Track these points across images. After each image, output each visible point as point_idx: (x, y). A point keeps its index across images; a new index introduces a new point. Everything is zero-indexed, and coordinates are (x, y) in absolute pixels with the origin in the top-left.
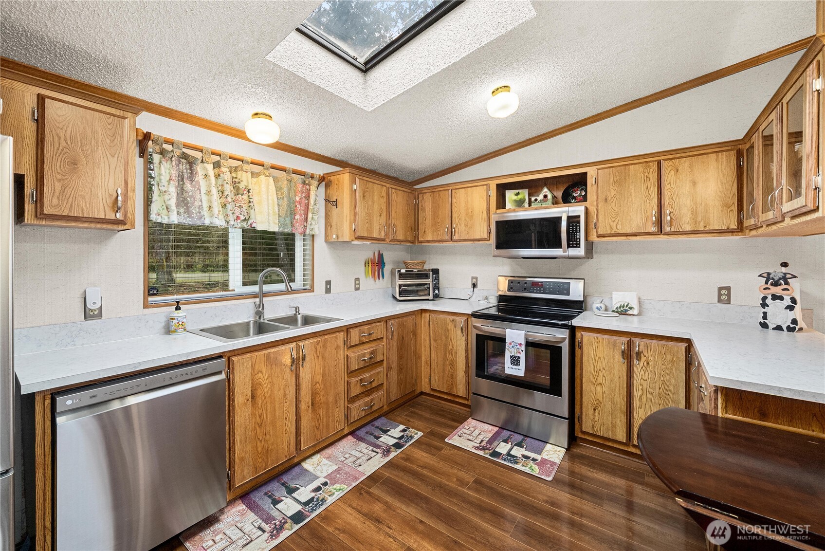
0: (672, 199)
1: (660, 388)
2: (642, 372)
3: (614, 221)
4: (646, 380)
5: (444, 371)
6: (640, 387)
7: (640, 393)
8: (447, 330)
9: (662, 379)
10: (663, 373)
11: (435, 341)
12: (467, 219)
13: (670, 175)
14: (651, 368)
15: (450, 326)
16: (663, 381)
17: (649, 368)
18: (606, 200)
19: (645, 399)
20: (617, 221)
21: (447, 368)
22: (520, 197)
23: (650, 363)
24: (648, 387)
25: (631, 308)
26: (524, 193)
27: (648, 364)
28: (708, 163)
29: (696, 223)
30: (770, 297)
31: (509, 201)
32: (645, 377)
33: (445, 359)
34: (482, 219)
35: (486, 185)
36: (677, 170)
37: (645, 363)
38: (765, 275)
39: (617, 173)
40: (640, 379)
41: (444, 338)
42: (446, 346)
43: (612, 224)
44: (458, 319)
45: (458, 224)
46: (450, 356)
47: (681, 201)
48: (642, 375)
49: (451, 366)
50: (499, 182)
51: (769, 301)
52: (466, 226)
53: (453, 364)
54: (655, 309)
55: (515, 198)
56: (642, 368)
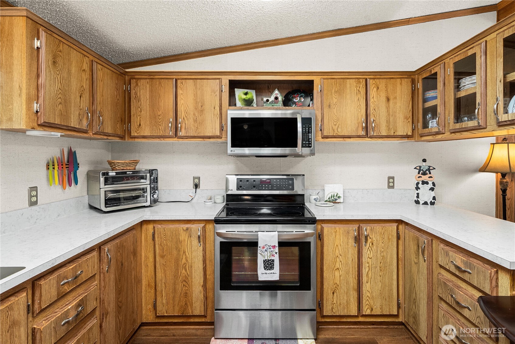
0: (375, 110)
1: (381, 263)
2: (369, 252)
3: (335, 125)
4: (372, 258)
5: (175, 290)
6: (367, 265)
7: (367, 270)
8: (178, 242)
9: (382, 255)
10: (383, 250)
11: (162, 257)
12: (197, 114)
13: (373, 91)
14: (374, 247)
15: (183, 236)
16: (383, 256)
17: (374, 248)
18: (329, 106)
19: (370, 274)
20: (338, 124)
21: (179, 287)
22: (248, 96)
23: (374, 243)
24: (373, 264)
25: (339, 197)
26: (252, 94)
27: (373, 244)
28: (396, 85)
29: (389, 130)
30: (421, 183)
31: (239, 100)
32: (370, 256)
33: (176, 276)
34: (214, 115)
35: (219, 79)
36: (378, 88)
37: (371, 244)
38: (418, 168)
39: (338, 84)
40: (367, 257)
41: (175, 252)
42: (177, 261)
43: (334, 127)
44: (193, 226)
45: (185, 118)
46: (184, 271)
47: (380, 112)
48: (368, 255)
49: (184, 283)
50: (233, 78)
51: (420, 185)
52: (195, 121)
53: (186, 281)
54: (351, 196)
55: (244, 97)
56: (368, 248)
